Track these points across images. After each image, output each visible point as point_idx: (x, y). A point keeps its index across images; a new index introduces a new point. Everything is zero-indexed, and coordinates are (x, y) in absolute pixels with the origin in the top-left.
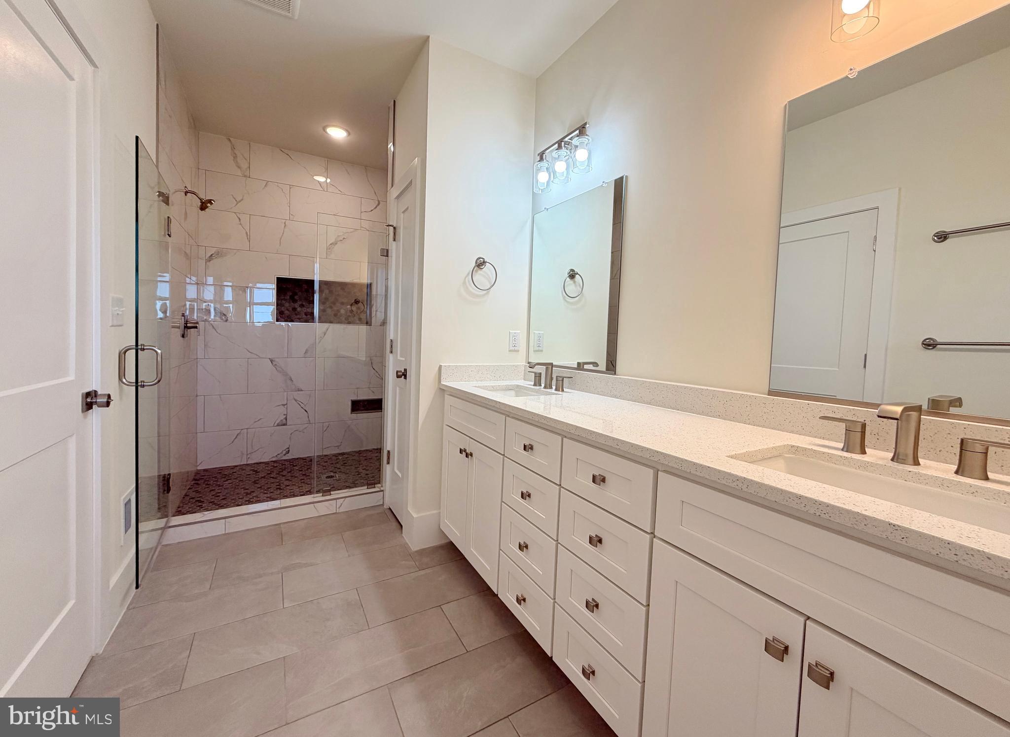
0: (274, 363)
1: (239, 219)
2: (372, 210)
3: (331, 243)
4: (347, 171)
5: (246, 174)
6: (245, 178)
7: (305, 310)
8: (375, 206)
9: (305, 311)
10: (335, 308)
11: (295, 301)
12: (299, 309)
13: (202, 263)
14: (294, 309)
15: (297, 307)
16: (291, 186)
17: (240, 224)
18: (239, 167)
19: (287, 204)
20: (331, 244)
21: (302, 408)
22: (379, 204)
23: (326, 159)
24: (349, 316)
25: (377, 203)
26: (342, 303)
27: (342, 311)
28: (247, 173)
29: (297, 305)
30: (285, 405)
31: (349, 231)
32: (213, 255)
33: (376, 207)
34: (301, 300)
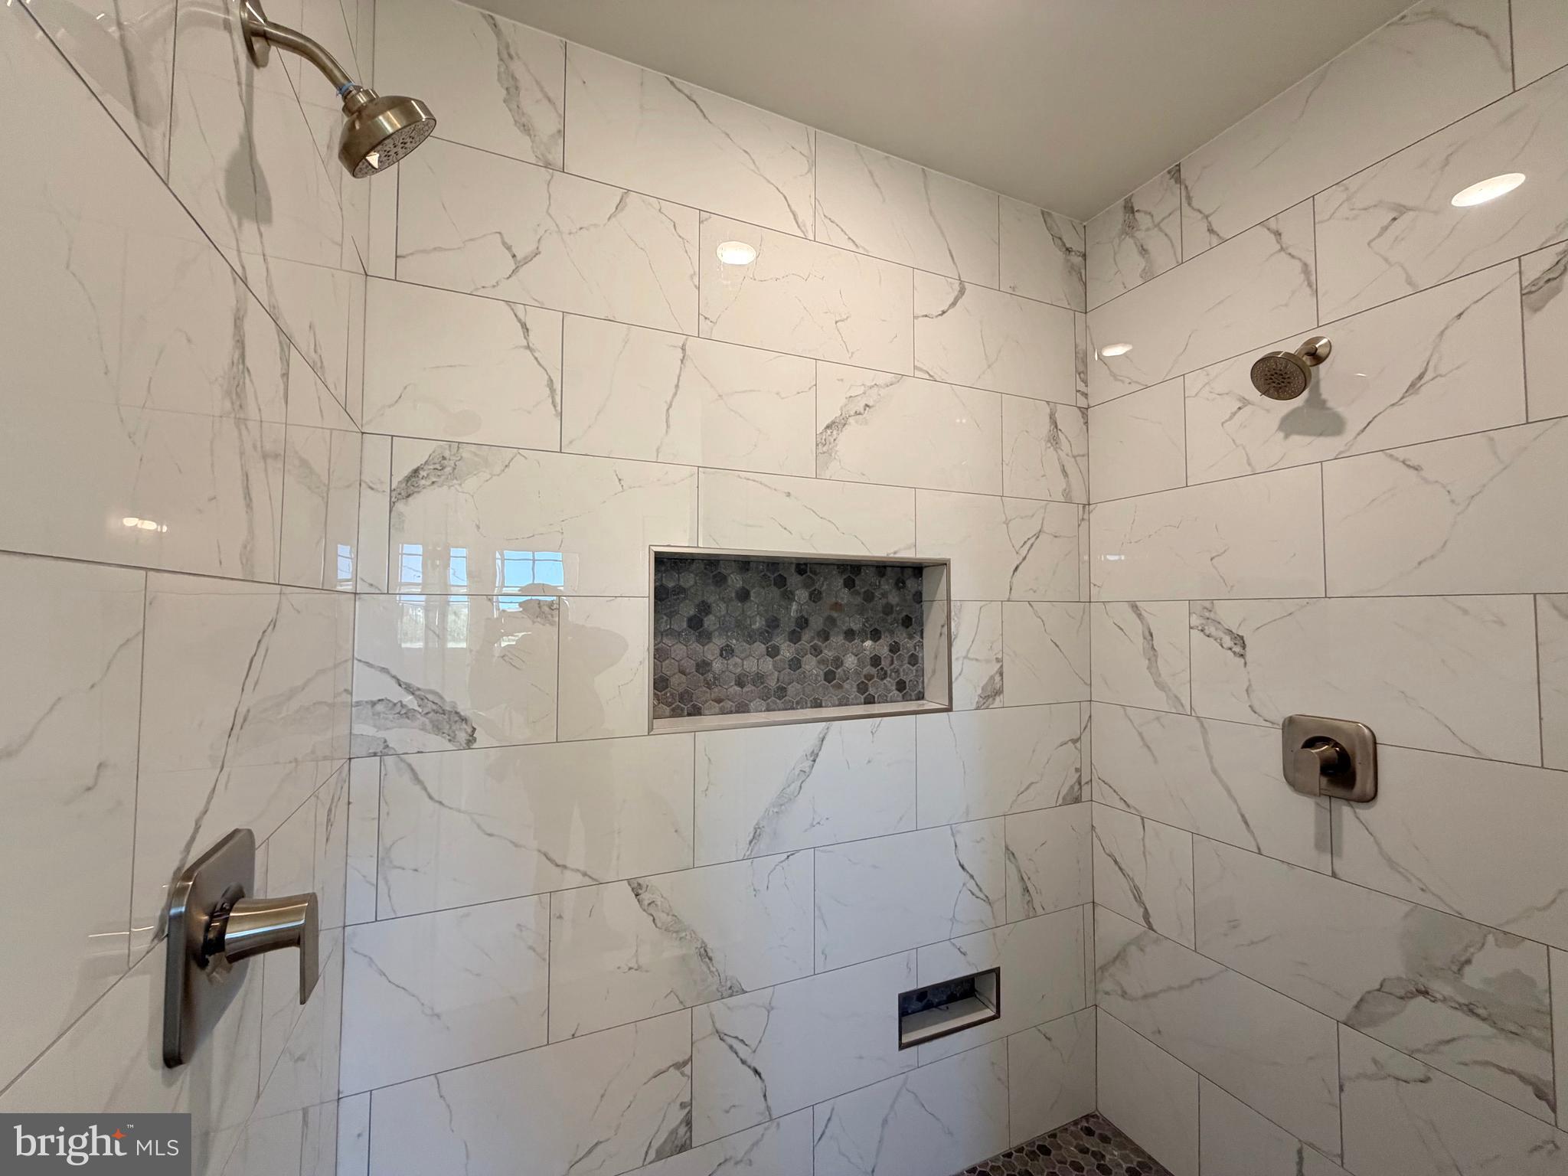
0: (646, 897)
1: (524, 326)
2: (944, 312)
3: (828, 421)
4: (871, 173)
5: (550, 157)
6: (545, 174)
7: (735, 665)
8: (951, 300)
9: (739, 670)
10: (828, 654)
11: (704, 637)
12: (717, 665)
13: (376, 504)
14: (703, 666)
15: (710, 657)
16: (704, 215)
17: (528, 347)
18: (526, 129)
19: (692, 277)
20: (828, 427)
21: (743, 1062)
22: (962, 291)
23: (811, 130)
24: (869, 677)
25: (957, 287)
26: (850, 634)
27: (850, 661)
28: (556, 157)
29: (710, 651)
30: (685, 1063)
31: (880, 382)
32: (423, 473)
33: (954, 304)
34: (724, 629)
